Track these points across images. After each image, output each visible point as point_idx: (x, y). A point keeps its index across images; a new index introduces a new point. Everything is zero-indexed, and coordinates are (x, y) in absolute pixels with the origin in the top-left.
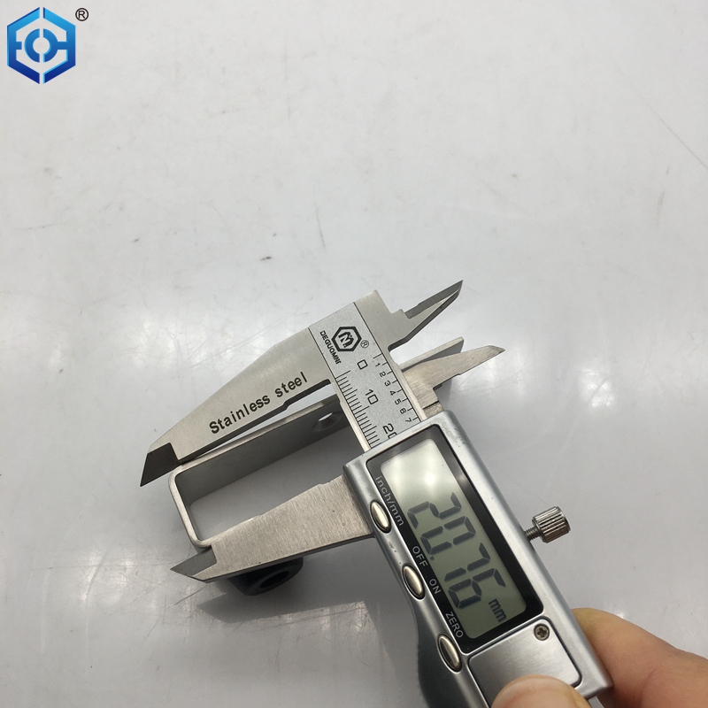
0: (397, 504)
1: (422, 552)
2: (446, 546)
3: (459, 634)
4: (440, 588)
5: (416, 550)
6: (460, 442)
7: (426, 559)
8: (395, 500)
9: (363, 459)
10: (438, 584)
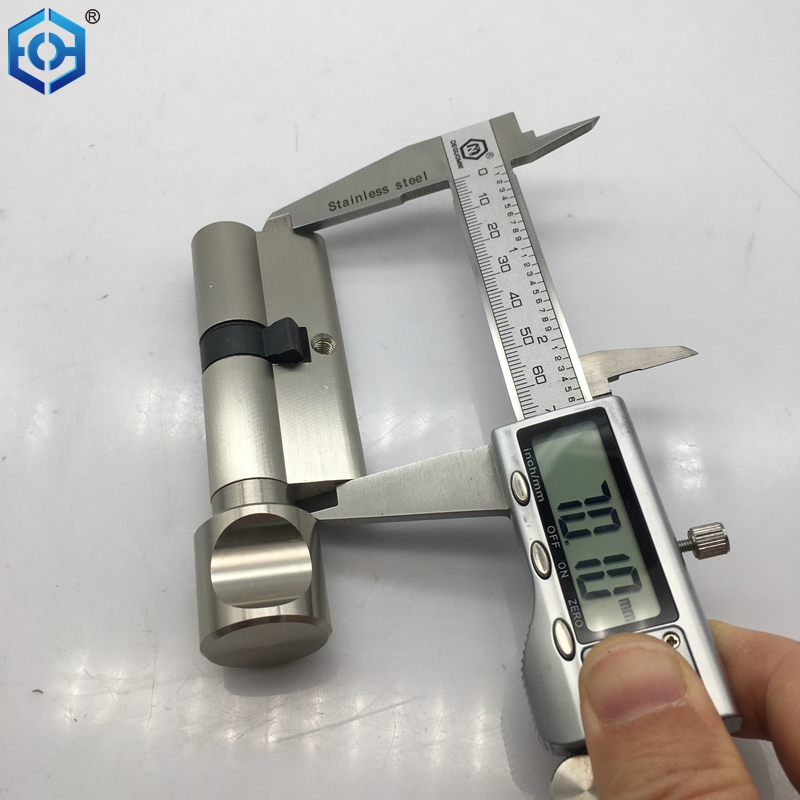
0: (540, 480)
1: (556, 533)
2: (585, 533)
3: (579, 623)
4: (569, 573)
5: (551, 530)
6: (624, 430)
7: (559, 541)
8: (540, 475)
9: (515, 428)
10: (567, 568)
